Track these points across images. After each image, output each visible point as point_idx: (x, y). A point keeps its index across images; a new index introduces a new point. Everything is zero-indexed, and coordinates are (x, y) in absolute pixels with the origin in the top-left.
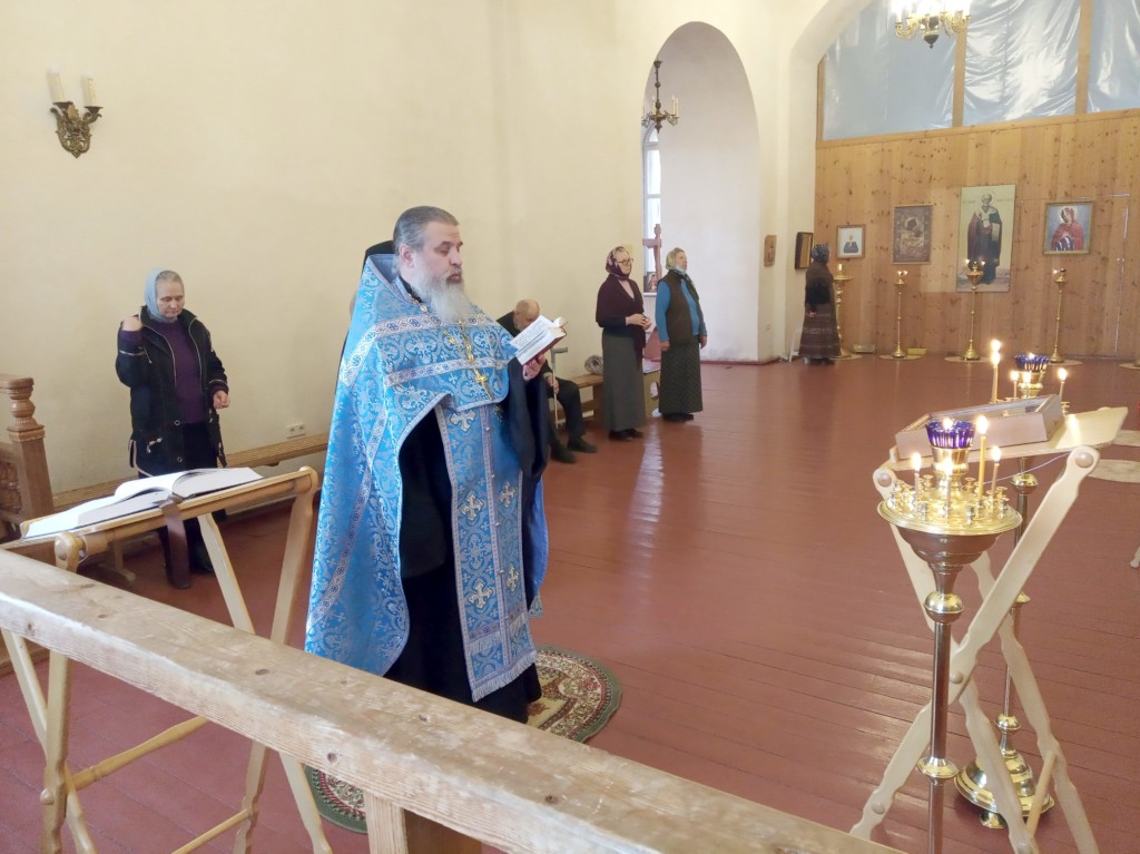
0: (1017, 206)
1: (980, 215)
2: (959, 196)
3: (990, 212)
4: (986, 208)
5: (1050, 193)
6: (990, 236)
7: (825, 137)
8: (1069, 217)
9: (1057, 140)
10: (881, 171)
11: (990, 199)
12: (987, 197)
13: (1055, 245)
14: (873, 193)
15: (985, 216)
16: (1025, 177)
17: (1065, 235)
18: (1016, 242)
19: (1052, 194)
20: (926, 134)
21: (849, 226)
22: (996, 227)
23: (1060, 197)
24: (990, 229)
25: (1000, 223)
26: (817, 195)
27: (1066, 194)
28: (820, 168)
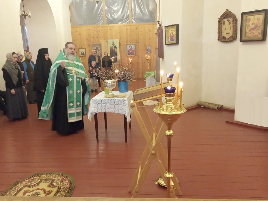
0: (120, 45)
1: (112, 46)
2: (107, 41)
3: (114, 46)
4: (113, 45)
5: (126, 42)
6: (115, 51)
8: (131, 47)
9: (127, 29)
10: (88, 34)
11: (114, 43)
12: (113, 42)
13: (129, 54)
14: (87, 40)
15: (113, 47)
16: (121, 38)
17: (130, 51)
18: (120, 53)
19: (127, 42)
20: (98, 26)
21: (81, 48)
22: (116, 49)
24: (115, 50)
25: (117, 48)
26: (73, 40)
27: (130, 42)
28: (73, 33)
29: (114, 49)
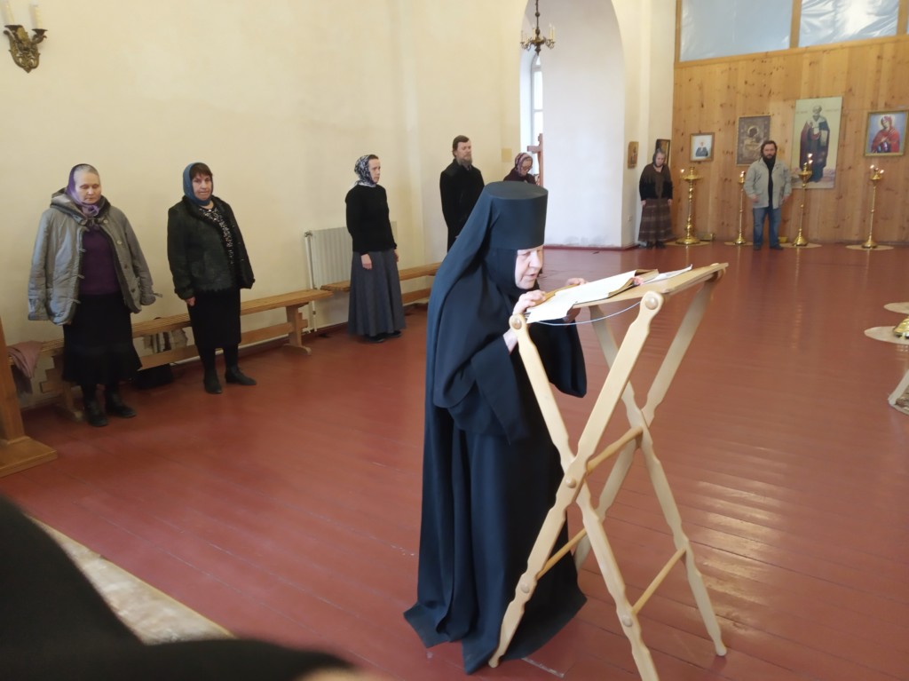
0: (843, 116)
1: (811, 123)
2: (793, 107)
3: (820, 120)
4: (816, 118)
5: (872, 103)
6: (819, 140)
7: (682, 59)
8: (887, 124)
9: (879, 57)
10: (729, 87)
11: (820, 110)
12: (818, 108)
13: (874, 149)
14: (721, 106)
15: (816, 125)
16: (850, 90)
17: (883, 139)
18: (841, 146)
19: (874, 104)
20: (767, 55)
21: (700, 134)
22: (824, 134)
23: (881, 106)
24: (819, 135)
25: (828, 130)
26: (674, 108)
27: (886, 104)
28: (678, 85)
29: (816, 131)
